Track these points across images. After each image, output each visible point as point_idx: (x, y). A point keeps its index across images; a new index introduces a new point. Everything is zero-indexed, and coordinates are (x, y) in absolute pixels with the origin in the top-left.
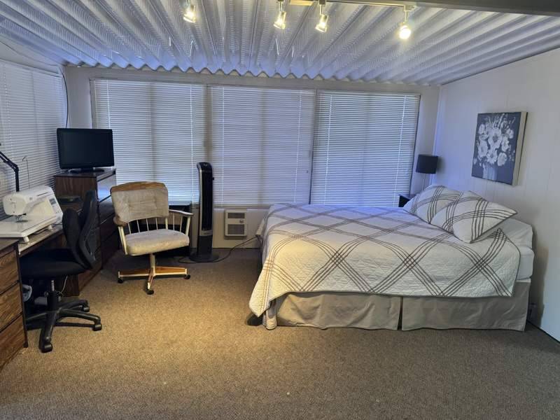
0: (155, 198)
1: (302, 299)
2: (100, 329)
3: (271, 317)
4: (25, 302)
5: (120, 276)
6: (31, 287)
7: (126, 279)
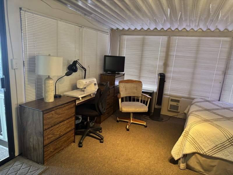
0: (137, 88)
1: (204, 159)
2: (102, 142)
3: (183, 163)
4: (76, 124)
5: (118, 119)
6: (81, 118)
7: (120, 121)
